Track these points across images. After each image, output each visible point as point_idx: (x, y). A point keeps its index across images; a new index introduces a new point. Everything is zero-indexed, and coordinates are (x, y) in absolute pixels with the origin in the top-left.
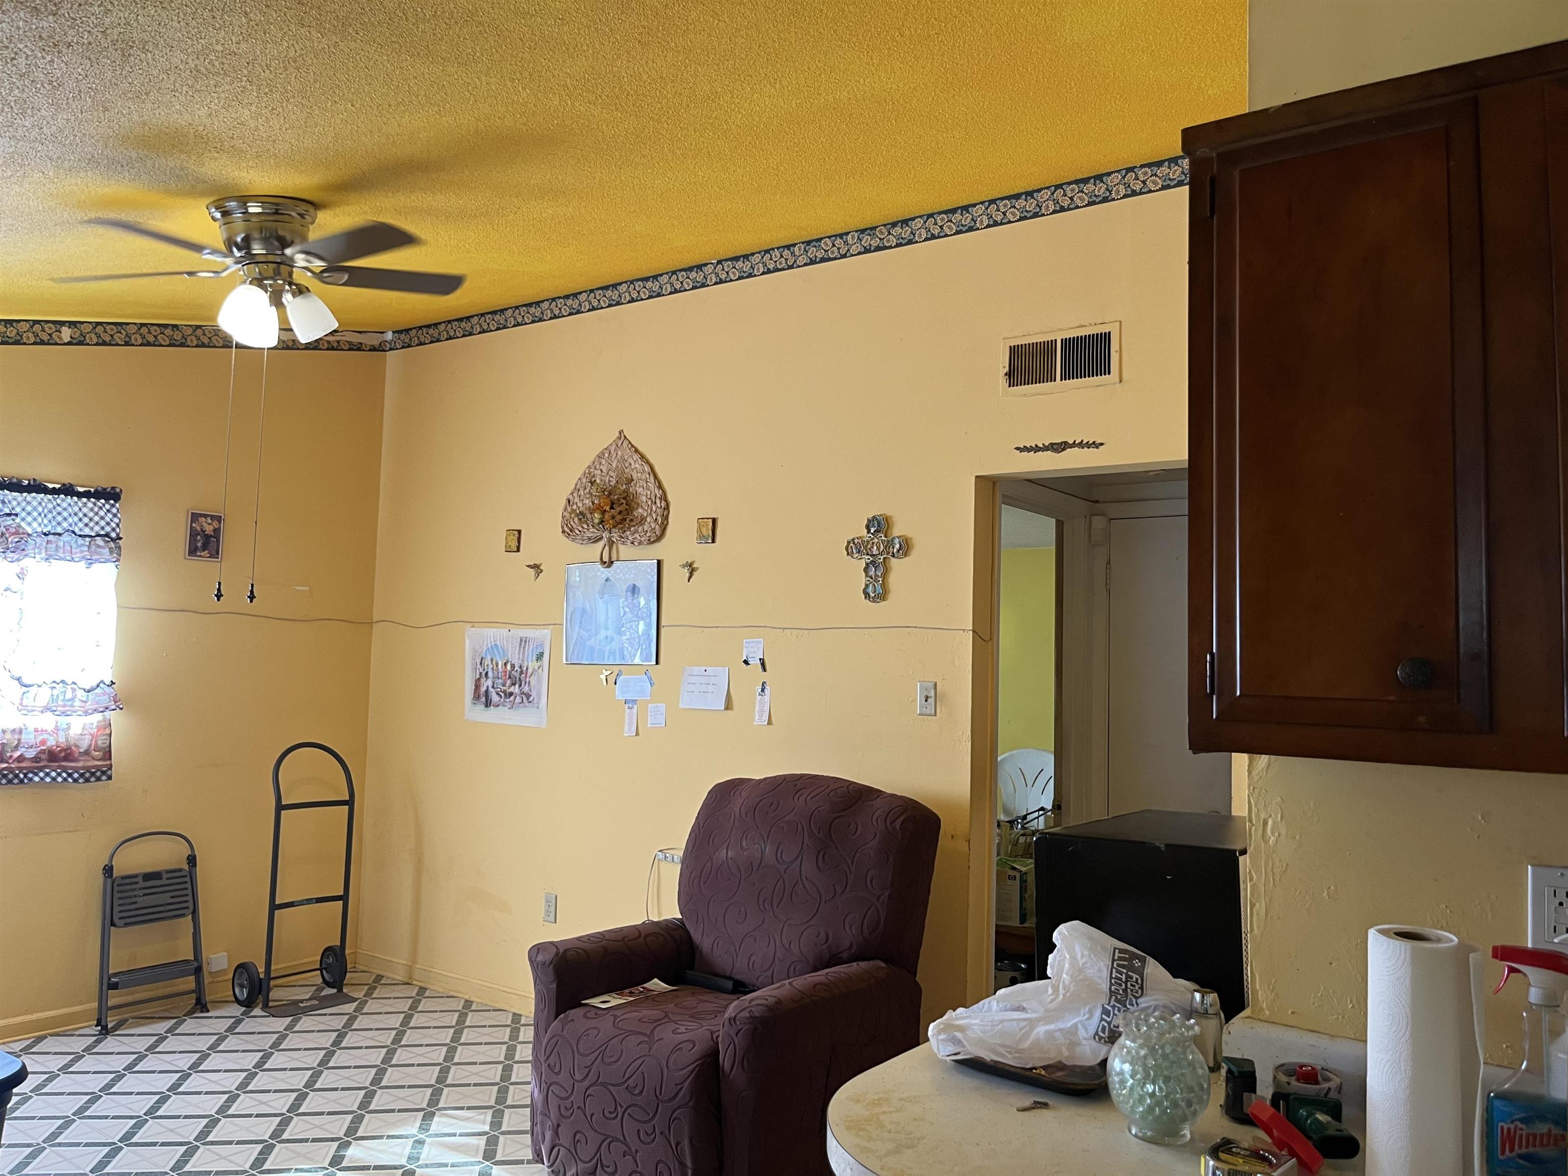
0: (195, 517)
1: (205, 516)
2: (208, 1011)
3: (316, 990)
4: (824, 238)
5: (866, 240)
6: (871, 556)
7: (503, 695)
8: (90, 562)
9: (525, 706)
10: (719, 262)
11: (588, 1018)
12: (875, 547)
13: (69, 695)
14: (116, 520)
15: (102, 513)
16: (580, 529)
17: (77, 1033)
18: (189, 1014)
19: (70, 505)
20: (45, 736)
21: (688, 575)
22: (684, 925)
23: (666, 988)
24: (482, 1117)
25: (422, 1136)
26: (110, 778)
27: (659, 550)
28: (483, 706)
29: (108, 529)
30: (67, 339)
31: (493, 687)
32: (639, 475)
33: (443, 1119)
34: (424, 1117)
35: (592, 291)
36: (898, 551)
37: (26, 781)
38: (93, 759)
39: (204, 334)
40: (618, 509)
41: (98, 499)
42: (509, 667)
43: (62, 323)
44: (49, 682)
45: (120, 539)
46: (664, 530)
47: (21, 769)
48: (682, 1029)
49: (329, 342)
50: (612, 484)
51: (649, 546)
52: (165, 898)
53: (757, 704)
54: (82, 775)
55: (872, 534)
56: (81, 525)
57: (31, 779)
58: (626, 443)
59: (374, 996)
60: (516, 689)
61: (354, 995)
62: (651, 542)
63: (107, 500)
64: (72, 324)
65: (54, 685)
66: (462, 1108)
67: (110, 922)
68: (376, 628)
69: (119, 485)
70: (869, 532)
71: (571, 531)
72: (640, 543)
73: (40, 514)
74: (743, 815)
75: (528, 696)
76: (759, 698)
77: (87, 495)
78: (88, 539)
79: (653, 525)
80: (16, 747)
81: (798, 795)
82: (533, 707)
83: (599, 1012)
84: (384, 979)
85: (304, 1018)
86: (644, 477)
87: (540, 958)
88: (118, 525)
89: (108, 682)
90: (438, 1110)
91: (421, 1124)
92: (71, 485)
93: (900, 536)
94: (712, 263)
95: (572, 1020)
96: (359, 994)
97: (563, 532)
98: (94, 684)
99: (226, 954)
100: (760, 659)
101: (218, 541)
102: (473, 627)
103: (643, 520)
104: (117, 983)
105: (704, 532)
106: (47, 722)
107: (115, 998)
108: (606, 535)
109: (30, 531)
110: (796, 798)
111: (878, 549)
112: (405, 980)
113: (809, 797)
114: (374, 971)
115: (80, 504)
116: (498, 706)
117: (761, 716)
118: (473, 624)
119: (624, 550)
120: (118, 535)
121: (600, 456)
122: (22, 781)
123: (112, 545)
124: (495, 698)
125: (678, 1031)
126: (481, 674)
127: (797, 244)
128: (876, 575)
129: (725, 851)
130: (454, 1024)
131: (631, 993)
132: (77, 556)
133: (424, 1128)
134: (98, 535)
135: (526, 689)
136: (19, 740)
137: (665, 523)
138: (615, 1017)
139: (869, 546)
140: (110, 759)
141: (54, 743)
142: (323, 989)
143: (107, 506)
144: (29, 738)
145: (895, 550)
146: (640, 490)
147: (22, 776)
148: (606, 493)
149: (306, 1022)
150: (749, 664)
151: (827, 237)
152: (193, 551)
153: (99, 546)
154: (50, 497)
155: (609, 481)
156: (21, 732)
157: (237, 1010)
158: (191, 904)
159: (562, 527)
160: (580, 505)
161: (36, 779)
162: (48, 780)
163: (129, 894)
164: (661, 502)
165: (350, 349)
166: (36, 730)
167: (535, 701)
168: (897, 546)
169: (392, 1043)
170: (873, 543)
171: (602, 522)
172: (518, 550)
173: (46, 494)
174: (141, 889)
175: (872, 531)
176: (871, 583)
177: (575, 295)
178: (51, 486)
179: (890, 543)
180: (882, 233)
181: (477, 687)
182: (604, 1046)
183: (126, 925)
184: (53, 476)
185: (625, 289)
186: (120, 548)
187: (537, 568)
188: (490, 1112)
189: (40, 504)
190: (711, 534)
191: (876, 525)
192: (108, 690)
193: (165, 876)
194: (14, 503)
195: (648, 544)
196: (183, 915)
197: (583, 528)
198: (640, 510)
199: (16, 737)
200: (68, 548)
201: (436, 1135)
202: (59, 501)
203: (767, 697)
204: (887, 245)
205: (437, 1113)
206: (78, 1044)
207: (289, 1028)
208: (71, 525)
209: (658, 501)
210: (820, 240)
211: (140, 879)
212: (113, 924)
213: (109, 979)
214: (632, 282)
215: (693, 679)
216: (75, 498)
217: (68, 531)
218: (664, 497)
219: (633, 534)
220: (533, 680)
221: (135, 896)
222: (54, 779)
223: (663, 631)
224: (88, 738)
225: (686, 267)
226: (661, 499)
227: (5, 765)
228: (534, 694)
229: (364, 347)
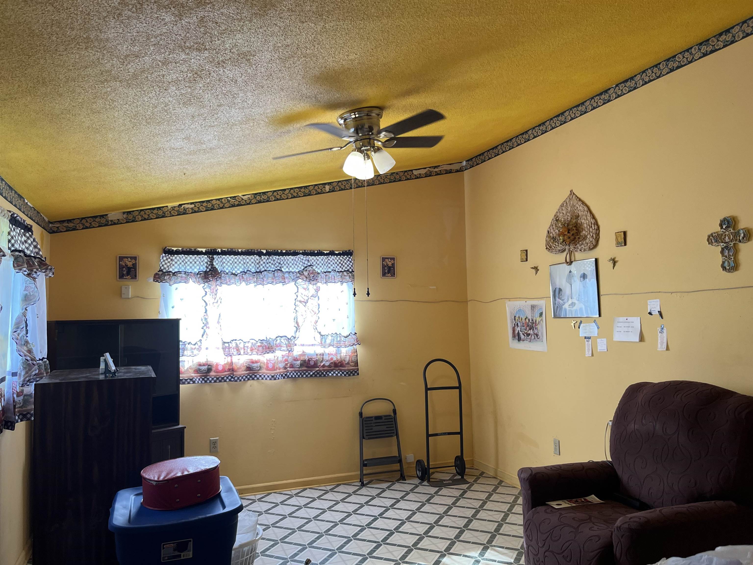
0: (384, 259)
1: (388, 258)
2: (405, 480)
3: (453, 476)
4: (677, 54)
5: (704, 49)
6: (725, 243)
7: (525, 335)
8: (342, 282)
9: (537, 341)
10: (617, 86)
11: (547, 513)
12: (727, 238)
13: (339, 339)
14: (351, 264)
15: (345, 261)
16: (554, 246)
17: (353, 484)
18: (398, 481)
19: (333, 259)
20: (332, 356)
21: (612, 265)
22: (613, 466)
23: (599, 501)
24: (511, 554)
25: (480, 559)
26: (358, 374)
27: (596, 253)
28: (517, 341)
29: (348, 268)
30: (328, 190)
31: (521, 331)
32: (582, 213)
33: (493, 552)
34: (483, 548)
35: (551, 119)
36: (743, 238)
37: (326, 375)
38: (351, 366)
39: (381, 178)
40: (572, 233)
41: (344, 256)
42: (527, 320)
43: (325, 184)
44: (330, 334)
45: (353, 272)
46: (597, 241)
47: (324, 370)
48: (595, 528)
49: (436, 172)
50: (569, 220)
51: (590, 251)
52: (384, 428)
53: (659, 338)
54: (347, 373)
55: (724, 229)
56: (338, 267)
57: (328, 375)
58: (574, 196)
59: (478, 482)
60: (531, 332)
61: (469, 480)
62: (590, 249)
63: (347, 256)
64: (329, 184)
65: (332, 335)
66: (503, 547)
67: (363, 436)
68: (469, 303)
69: (352, 249)
70: (722, 228)
71: (550, 247)
72: (585, 250)
73: (322, 264)
74: (643, 404)
75: (537, 335)
76: (660, 334)
77: (339, 254)
78: (341, 273)
79: (591, 239)
80: (322, 361)
81: (677, 393)
82: (540, 341)
83: (554, 510)
84: (485, 474)
85: (444, 489)
86: (584, 214)
87: (522, 476)
88: (352, 266)
89: (353, 333)
90: (491, 546)
91: (481, 552)
92: (333, 251)
93: (744, 229)
94: (612, 87)
95: (538, 512)
96: (471, 480)
97: (547, 248)
98: (348, 334)
99: (412, 455)
100: (659, 312)
101: (394, 269)
102: (510, 301)
103: (585, 238)
104: (366, 464)
105: (620, 240)
106: (332, 350)
107: (366, 471)
108: (567, 247)
109: (319, 272)
110: (675, 396)
111: (729, 238)
112: (494, 476)
113: (685, 395)
114: (481, 469)
115: (337, 259)
116: (524, 341)
117: (662, 345)
118: (509, 299)
119: (578, 255)
120: (352, 270)
121: (562, 206)
122: (325, 376)
123: (350, 274)
124: (522, 337)
125: (593, 528)
126: (515, 324)
127: (661, 63)
128: (729, 255)
129: (633, 425)
130: (511, 502)
131: (577, 501)
132: (337, 281)
133: (482, 554)
134: (345, 271)
135: (536, 332)
136: (323, 358)
137: (598, 237)
138: (561, 514)
139: (723, 237)
140: (358, 366)
141: (336, 359)
142: (456, 475)
143: (348, 258)
144: (326, 358)
145: (741, 238)
146: (583, 221)
147: (325, 373)
148: (566, 225)
149: (444, 491)
150: (652, 315)
151: (679, 54)
152: (384, 274)
153: (345, 276)
154: (326, 257)
155: (567, 218)
156: (323, 355)
157: (417, 481)
158: (395, 431)
159: (546, 246)
160: (554, 233)
161: (330, 375)
162: (335, 375)
163: (369, 425)
164: (594, 226)
165: (446, 173)
166: (329, 354)
167: (541, 338)
168: (742, 235)
169: (479, 507)
170: (725, 235)
171: (563, 241)
172: (527, 260)
173: (324, 256)
174: (374, 423)
175: (724, 227)
176: (726, 260)
177: (544, 123)
178: (326, 252)
179: (737, 234)
180: (713, 42)
181: (514, 331)
182: (552, 531)
183: (369, 439)
184: (326, 247)
185: (568, 114)
186: (353, 275)
187: (536, 269)
188: (516, 552)
189: (322, 260)
190: (623, 241)
191: (726, 223)
192: (354, 337)
193: (384, 418)
194: (313, 261)
195: (589, 250)
196: (392, 436)
197: (556, 245)
198: (584, 232)
199: (322, 357)
200: (333, 277)
201: (487, 560)
202: (329, 258)
203: (665, 334)
204: (717, 48)
205: (490, 548)
206: (351, 489)
207: (436, 493)
208: (334, 268)
209: (593, 226)
210: (674, 56)
211: (373, 419)
212: (363, 438)
213: (364, 462)
214: (571, 109)
215: (619, 325)
216: (335, 256)
217: (333, 270)
218: (596, 223)
219: (581, 246)
220: (539, 327)
221: (372, 426)
222: (337, 375)
223: (602, 298)
224: (348, 357)
225: (598, 93)
226: (594, 224)
227: (318, 369)
228: (540, 334)
229: (452, 171)
